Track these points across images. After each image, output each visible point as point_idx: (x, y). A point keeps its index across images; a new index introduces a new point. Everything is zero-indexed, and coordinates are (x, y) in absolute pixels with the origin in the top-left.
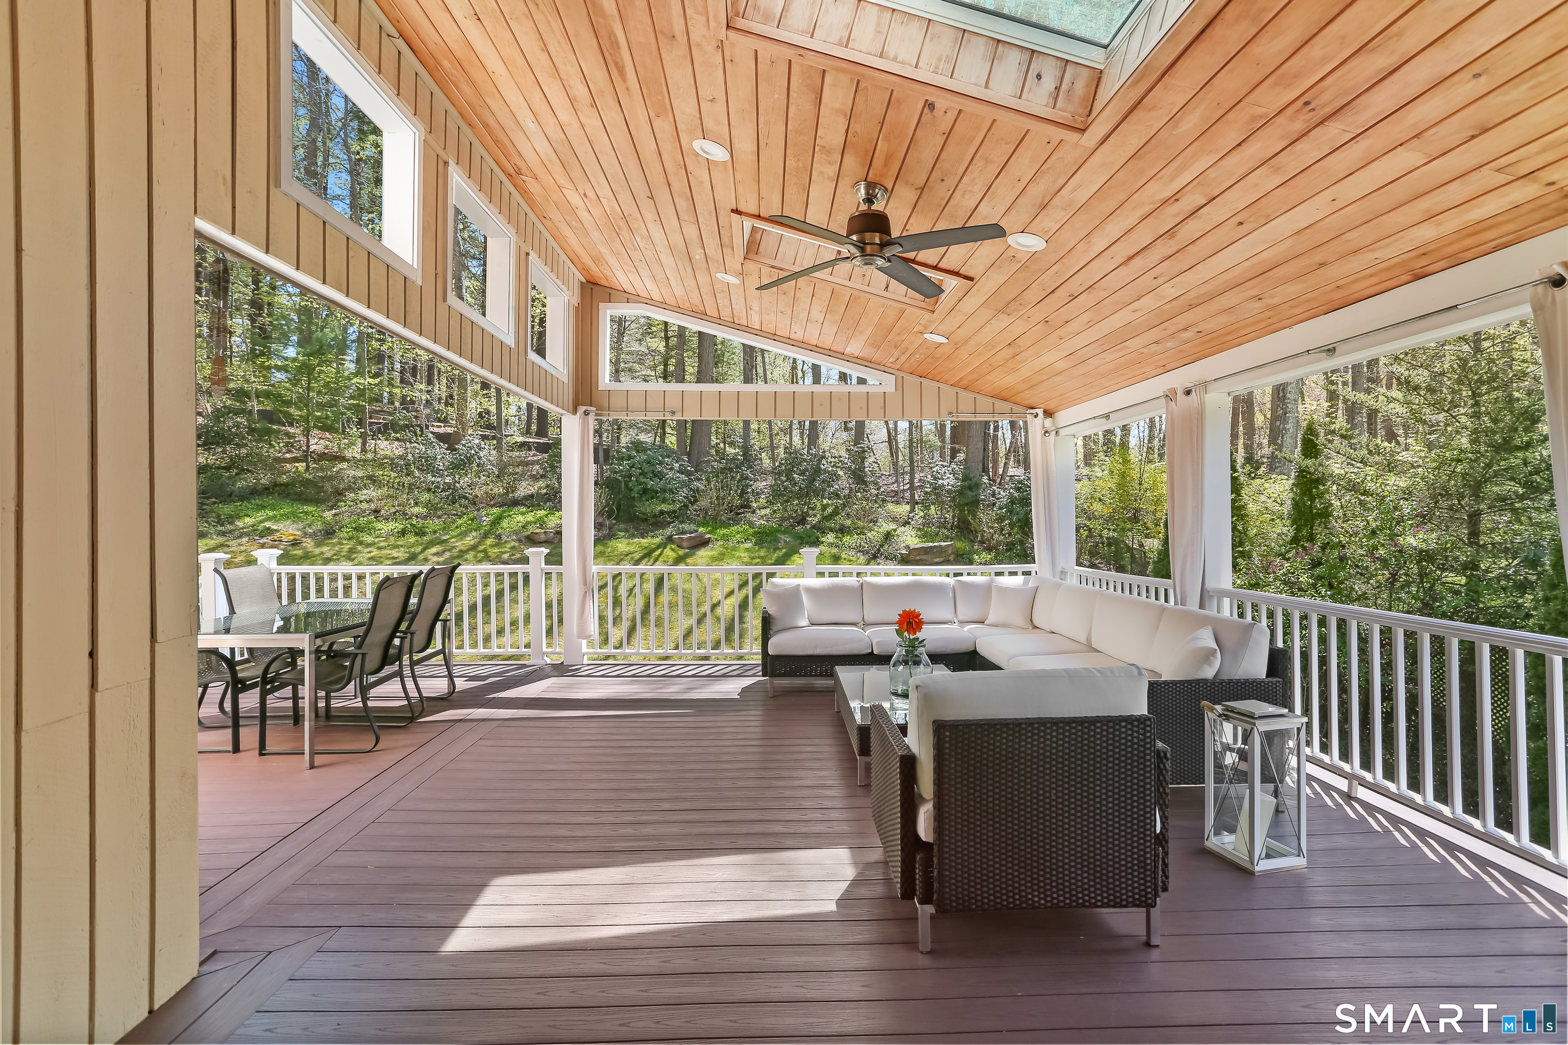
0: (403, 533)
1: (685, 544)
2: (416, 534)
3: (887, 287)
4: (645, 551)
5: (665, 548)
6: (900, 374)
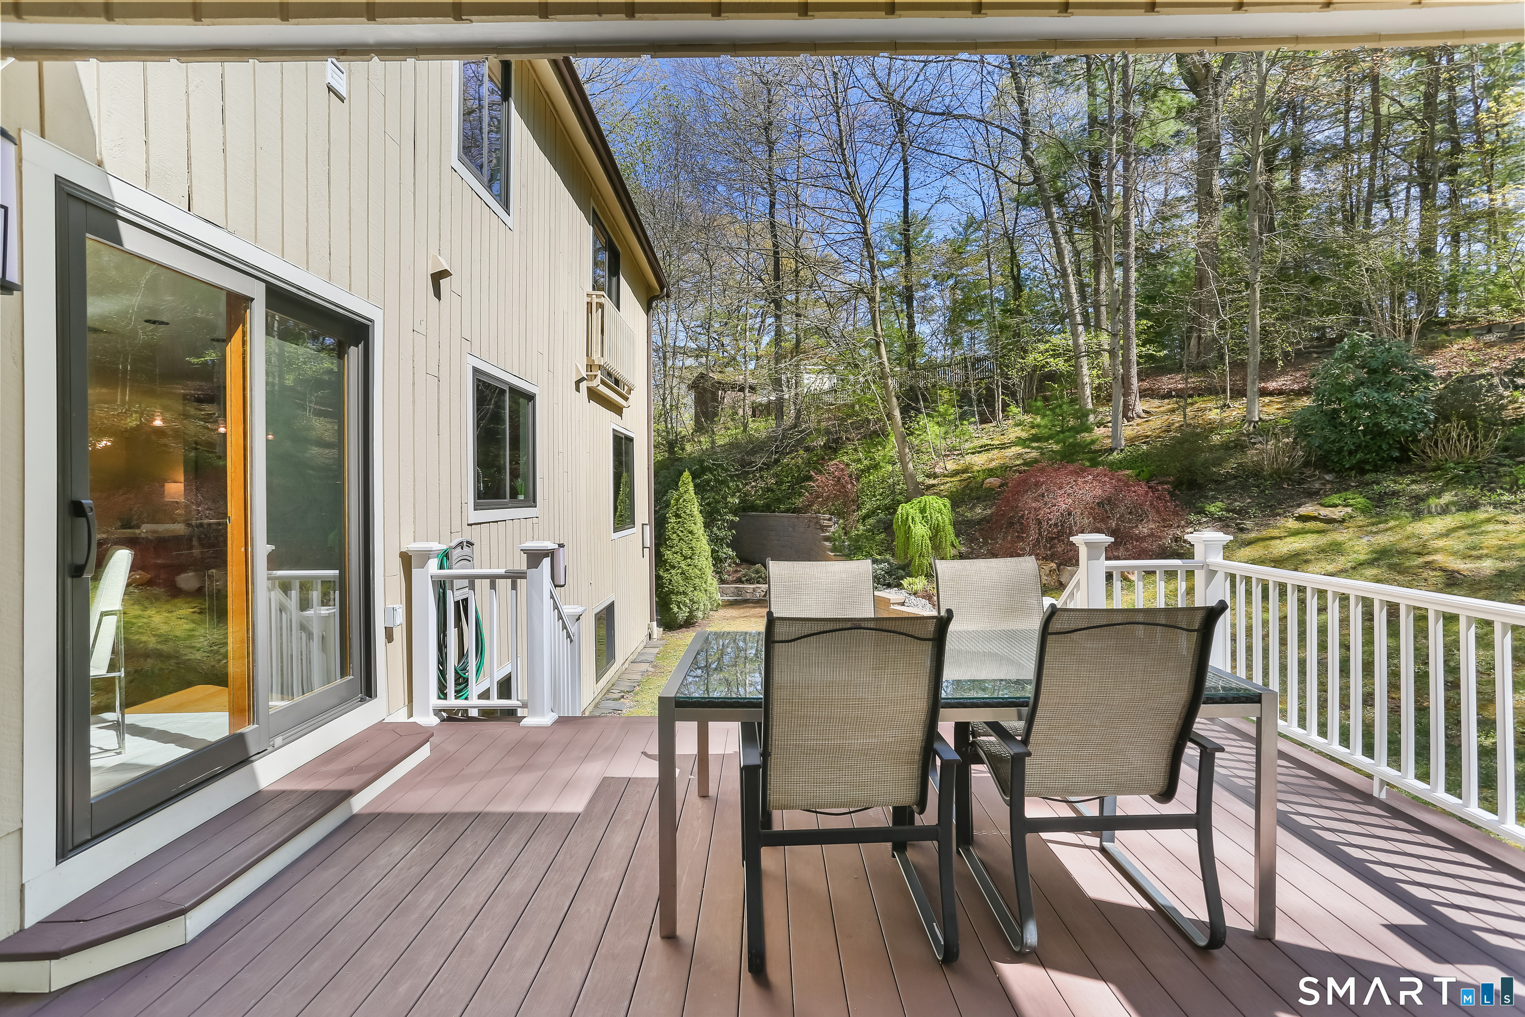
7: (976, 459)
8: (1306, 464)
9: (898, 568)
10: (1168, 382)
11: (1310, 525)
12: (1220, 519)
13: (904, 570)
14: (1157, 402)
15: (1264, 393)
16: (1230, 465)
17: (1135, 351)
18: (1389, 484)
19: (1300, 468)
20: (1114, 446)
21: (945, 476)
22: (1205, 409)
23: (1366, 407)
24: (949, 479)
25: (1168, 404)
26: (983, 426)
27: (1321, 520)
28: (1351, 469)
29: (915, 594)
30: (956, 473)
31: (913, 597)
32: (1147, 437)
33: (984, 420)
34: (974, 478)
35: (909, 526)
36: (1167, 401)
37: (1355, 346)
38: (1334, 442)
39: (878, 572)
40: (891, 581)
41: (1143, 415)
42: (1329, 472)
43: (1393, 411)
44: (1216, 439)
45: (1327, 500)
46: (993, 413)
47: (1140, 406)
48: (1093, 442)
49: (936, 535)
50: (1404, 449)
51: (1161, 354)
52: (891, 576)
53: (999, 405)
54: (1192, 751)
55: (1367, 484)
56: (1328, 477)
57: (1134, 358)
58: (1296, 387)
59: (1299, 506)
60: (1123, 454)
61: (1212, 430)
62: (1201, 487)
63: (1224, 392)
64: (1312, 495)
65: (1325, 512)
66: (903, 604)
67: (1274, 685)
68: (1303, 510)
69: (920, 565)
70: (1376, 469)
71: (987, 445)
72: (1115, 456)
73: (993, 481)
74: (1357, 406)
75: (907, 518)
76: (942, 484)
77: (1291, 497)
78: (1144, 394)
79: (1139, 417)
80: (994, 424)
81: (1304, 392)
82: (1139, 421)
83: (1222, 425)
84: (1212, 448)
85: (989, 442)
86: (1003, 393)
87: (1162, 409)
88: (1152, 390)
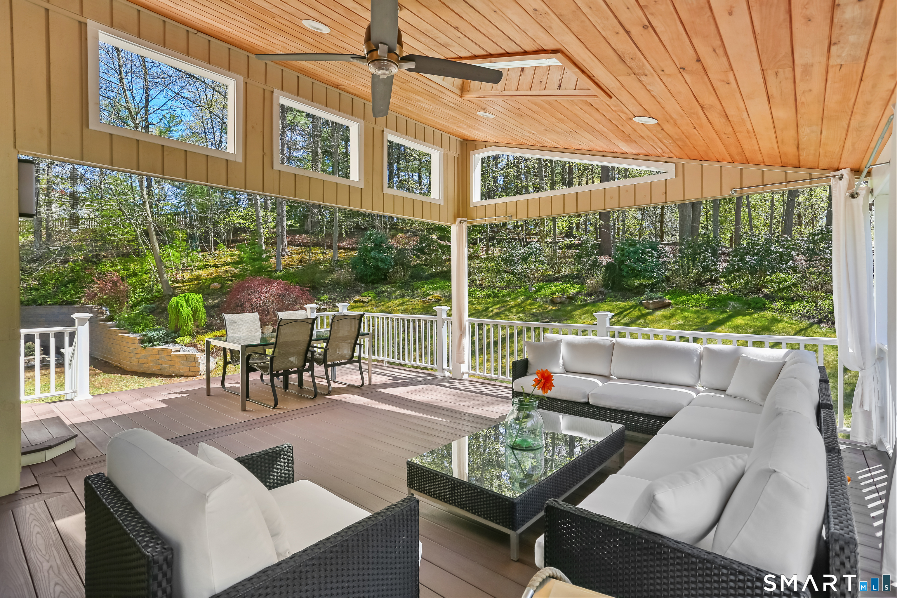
0: (488, 296)
1: (651, 306)
2: (494, 297)
3: (560, 86)
4: (620, 310)
5: (635, 308)
6: (680, 162)
7: (201, 272)
8: (356, 280)
9: (172, 333)
10: (299, 239)
11: (358, 304)
12: (326, 303)
13: (176, 333)
14: (294, 248)
15: (339, 248)
16: (328, 279)
17: (285, 222)
18: (381, 288)
19: (353, 281)
20: (277, 269)
21: (184, 282)
22: (316, 253)
23: (374, 258)
24: (187, 284)
25: (299, 249)
26: (202, 253)
27: (362, 302)
28: (370, 282)
29: (185, 345)
30: (190, 280)
31: (184, 347)
32: (292, 265)
33: (203, 251)
34: (204, 283)
35: (179, 309)
36: (299, 248)
37: (371, 234)
38: (365, 271)
39: (160, 335)
40: (168, 340)
41: (289, 254)
42: (363, 283)
43: (382, 261)
44: (322, 267)
45: (363, 294)
46: (208, 246)
47: (287, 250)
48: (270, 267)
49: (196, 314)
50: (385, 276)
51: (297, 225)
52: (168, 337)
53: (212, 243)
54: (357, 346)
55: (375, 288)
56: (363, 285)
57: (285, 226)
58: (350, 246)
59: (354, 297)
60: (282, 273)
61: (320, 263)
62: (318, 289)
63: (323, 246)
64: (358, 292)
65: (363, 299)
66: (179, 351)
67: (371, 331)
68: (356, 298)
69: (186, 330)
70: (377, 283)
71: (207, 265)
72: (278, 273)
73: (216, 285)
74: (372, 258)
75: (178, 305)
76: (184, 286)
77: (351, 293)
78: (291, 243)
79: (287, 255)
80: (209, 252)
81: (353, 249)
82: (287, 257)
83: (324, 261)
84: (321, 272)
85: (207, 263)
86: (214, 236)
87: (297, 251)
88: (292, 242)
